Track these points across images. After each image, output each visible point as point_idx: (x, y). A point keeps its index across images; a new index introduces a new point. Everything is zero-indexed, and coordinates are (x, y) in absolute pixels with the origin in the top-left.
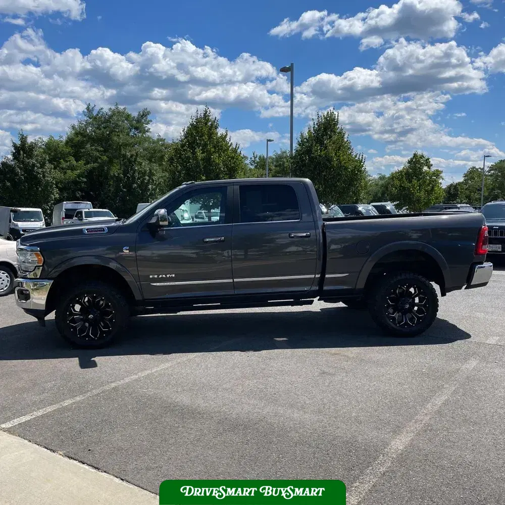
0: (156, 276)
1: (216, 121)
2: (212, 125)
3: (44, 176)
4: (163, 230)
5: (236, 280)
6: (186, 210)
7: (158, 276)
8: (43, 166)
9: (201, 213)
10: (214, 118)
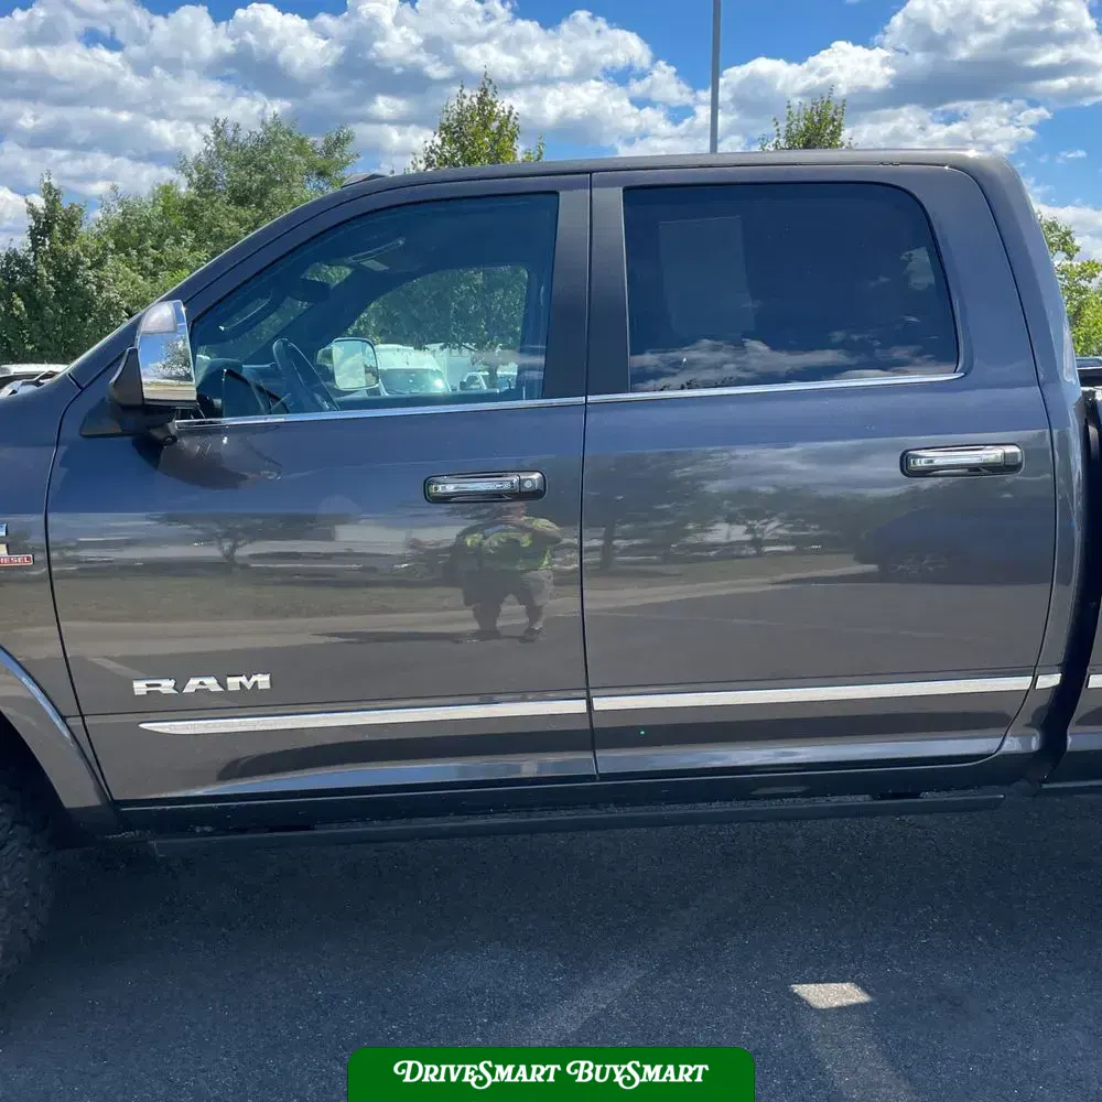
0: (167, 686)
1: (511, 119)
2: (500, 128)
3: (100, 288)
4: (221, 431)
5: (601, 704)
6: (437, 371)
7: (179, 687)
8: (98, 264)
9: (476, 378)
10: (506, 110)
